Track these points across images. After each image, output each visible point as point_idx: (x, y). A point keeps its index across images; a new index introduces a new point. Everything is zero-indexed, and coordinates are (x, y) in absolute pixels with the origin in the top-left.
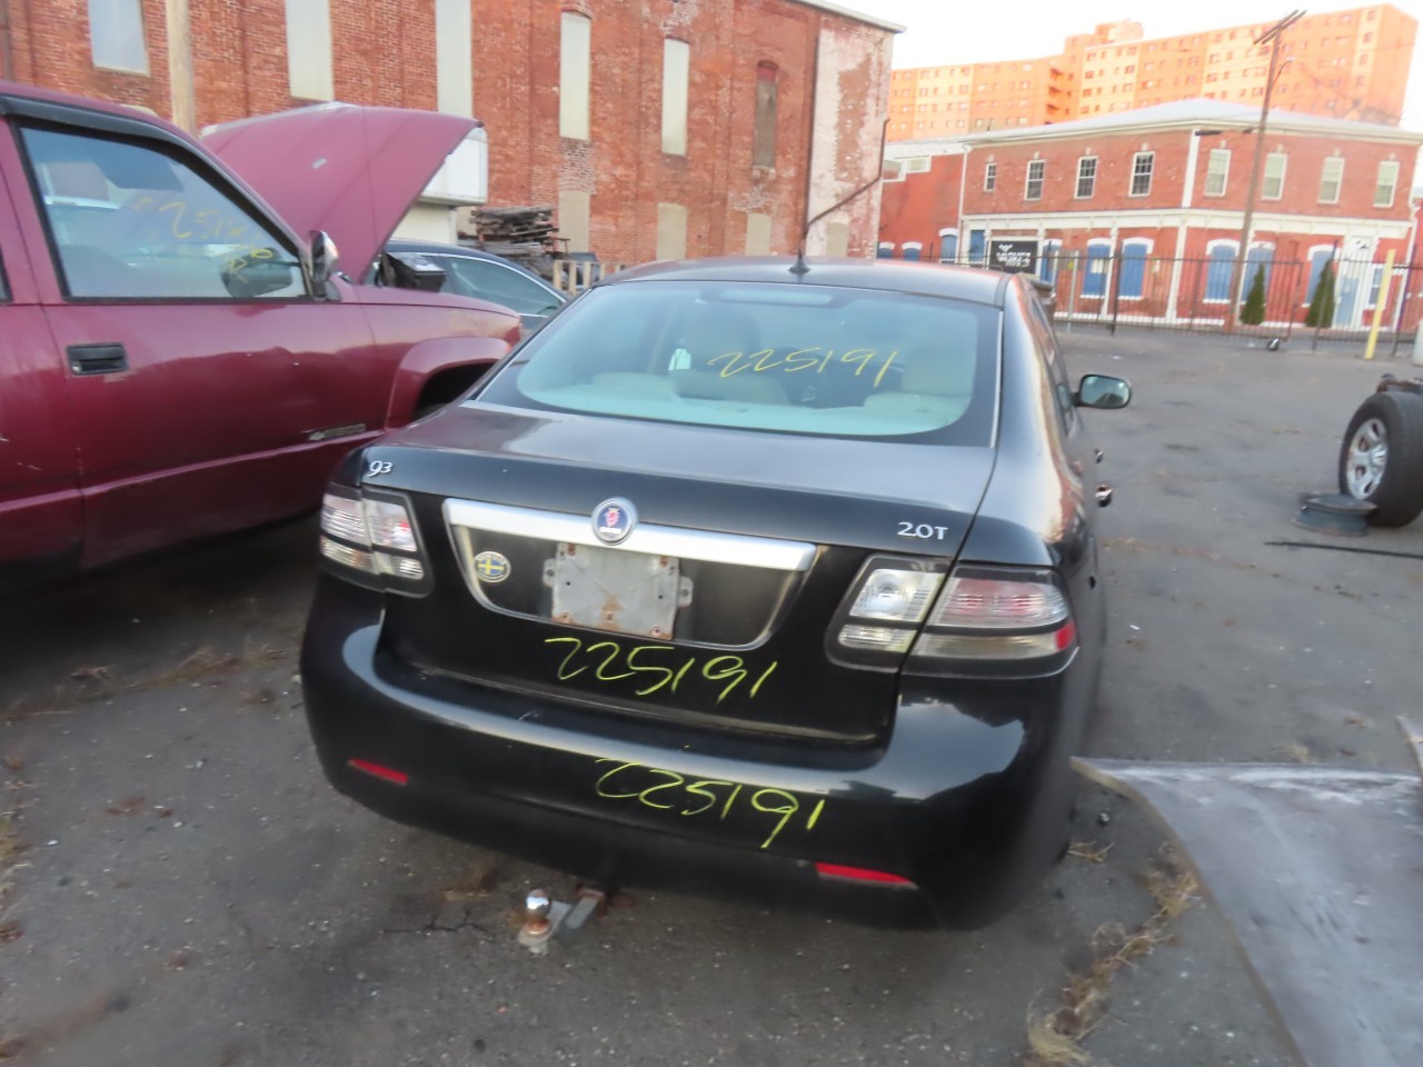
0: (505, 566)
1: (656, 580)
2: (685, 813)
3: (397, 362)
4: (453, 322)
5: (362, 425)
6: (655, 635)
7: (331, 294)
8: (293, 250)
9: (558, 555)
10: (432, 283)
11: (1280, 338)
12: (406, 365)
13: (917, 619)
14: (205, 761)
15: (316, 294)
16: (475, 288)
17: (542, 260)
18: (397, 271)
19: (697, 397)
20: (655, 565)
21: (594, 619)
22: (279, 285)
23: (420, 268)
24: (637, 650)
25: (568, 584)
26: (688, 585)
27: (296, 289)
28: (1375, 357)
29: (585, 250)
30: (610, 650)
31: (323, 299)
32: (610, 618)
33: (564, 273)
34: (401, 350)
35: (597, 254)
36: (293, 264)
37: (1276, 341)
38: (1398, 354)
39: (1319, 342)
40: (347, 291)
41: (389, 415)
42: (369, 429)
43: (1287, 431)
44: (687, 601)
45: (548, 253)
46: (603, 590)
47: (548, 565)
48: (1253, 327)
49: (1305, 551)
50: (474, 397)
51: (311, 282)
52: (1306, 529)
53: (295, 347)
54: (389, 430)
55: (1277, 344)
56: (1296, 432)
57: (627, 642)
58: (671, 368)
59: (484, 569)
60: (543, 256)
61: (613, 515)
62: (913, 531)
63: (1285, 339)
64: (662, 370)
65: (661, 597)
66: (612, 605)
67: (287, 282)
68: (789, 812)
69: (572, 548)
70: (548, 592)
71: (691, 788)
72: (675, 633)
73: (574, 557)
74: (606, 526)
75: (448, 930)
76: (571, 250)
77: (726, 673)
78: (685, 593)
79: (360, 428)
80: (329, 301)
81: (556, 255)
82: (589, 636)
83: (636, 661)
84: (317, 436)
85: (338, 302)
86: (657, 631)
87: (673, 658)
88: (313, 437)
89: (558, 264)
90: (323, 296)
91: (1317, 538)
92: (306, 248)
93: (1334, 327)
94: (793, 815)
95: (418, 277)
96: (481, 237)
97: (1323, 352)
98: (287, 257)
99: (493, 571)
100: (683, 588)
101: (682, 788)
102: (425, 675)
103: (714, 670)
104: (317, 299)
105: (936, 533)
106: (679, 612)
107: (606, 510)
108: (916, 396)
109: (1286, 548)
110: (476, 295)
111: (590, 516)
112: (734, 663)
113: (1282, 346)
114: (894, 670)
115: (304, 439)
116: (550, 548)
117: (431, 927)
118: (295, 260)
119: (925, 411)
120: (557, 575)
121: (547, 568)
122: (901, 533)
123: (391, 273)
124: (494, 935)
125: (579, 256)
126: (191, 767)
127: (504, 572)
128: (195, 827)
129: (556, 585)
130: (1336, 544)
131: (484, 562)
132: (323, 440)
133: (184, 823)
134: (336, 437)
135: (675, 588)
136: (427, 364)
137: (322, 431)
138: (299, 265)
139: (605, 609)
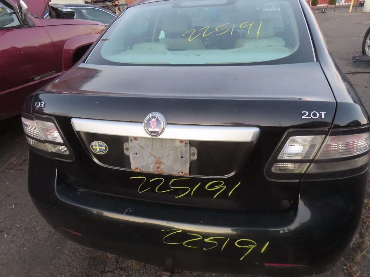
0: (105, 147)
1: (179, 150)
2: (204, 249)
3: (63, 47)
4: (81, 30)
5: (54, 71)
6: (181, 174)
7: (31, 24)
8: (11, 7)
9: (129, 141)
10: (70, 15)
11: (325, 9)
12: (66, 47)
13: (311, 158)
14: (16, 204)
15: (24, 24)
16: (92, 18)
17: (111, 7)
18: (56, 12)
19: (176, 50)
20: (178, 144)
21: (151, 169)
22: (10, 22)
23: (64, 10)
24: (173, 180)
25: (136, 154)
26: (194, 150)
27: (16, 23)
28: (352, 12)
29: (124, 3)
30: (160, 181)
31: (27, 26)
32: (158, 168)
33: (119, 11)
34: (63, 42)
35: (128, 4)
36: (13, 13)
37: (324, 10)
38: (357, 10)
39: (336, 9)
40: (37, 22)
41: (63, 67)
42: (57, 73)
43: (337, 37)
44: (195, 158)
45: (113, 5)
46: (153, 155)
47: (125, 145)
48: (315, 7)
49: (358, 75)
50: (84, 62)
51: (21, 19)
52: (354, 67)
53: (20, 45)
54: (64, 72)
55: (324, 11)
56: (339, 37)
57: (168, 178)
58: (160, 38)
59: (96, 149)
60: (112, 6)
61: (154, 122)
62: (309, 115)
63: (327, 9)
64: (157, 40)
65: (182, 157)
66: (158, 162)
67: (12, 21)
68: (253, 247)
69: (136, 138)
70: (128, 157)
71: (206, 240)
72: (190, 172)
73: (137, 142)
74: (151, 128)
75: (110, 272)
76: (120, 3)
77: (216, 188)
78: (194, 154)
79: (54, 73)
80: (30, 26)
81: (116, 5)
82: (150, 176)
83: (173, 184)
84: (37, 78)
85: (34, 26)
86: (182, 172)
87: (191, 183)
88: (35, 79)
89: (117, 8)
90: (28, 24)
91: (360, 70)
92: (16, 5)
93: (337, 4)
94: (254, 248)
95: (64, 14)
96: (93, 2)
97: (337, 12)
98: (9, 11)
99: (100, 149)
100: (192, 152)
101: (202, 240)
102: (80, 192)
103: (211, 186)
104: (25, 26)
105: (321, 115)
106: (192, 163)
107: (150, 119)
108: (265, 40)
109: (351, 74)
110: (91, 20)
111: (142, 122)
112: (220, 183)
113: (325, 11)
114: (298, 181)
115: (33, 80)
116: (126, 139)
117: (104, 272)
118: (13, 11)
119: (270, 46)
120: (130, 150)
121: (125, 147)
122: (303, 117)
123: (54, 13)
124: (128, 272)
125: (122, 5)
126: (11, 208)
127: (106, 149)
128: (12, 236)
129: (130, 154)
130: (366, 71)
131: (96, 146)
132: (39, 79)
133: (8, 235)
134: (44, 77)
135: (188, 152)
136: (74, 46)
137: (39, 76)
138: (15, 13)
139: (156, 164)
